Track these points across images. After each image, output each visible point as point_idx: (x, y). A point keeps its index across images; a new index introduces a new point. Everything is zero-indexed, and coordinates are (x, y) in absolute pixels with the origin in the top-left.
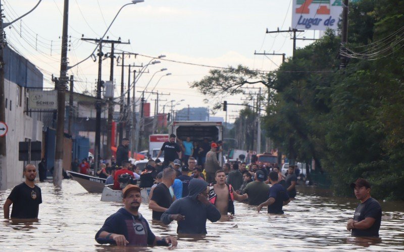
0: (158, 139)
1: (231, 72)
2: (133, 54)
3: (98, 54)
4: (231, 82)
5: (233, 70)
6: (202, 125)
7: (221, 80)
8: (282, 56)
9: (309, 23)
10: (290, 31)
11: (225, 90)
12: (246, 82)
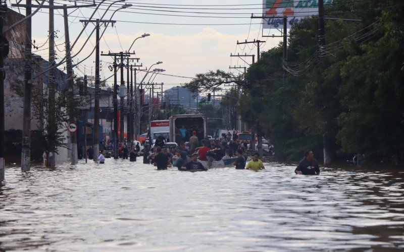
0: (157, 124)
1: (212, 75)
2: (135, 59)
3: (113, 66)
4: (212, 83)
5: (213, 73)
6: (192, 117)
7: (205, 81)
8: (252, 57)
9: (277, 23)
10: (254, 42)
11: (208, 88)
12: (223, 82)
